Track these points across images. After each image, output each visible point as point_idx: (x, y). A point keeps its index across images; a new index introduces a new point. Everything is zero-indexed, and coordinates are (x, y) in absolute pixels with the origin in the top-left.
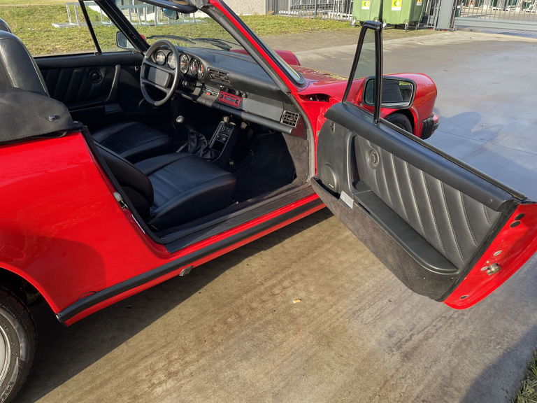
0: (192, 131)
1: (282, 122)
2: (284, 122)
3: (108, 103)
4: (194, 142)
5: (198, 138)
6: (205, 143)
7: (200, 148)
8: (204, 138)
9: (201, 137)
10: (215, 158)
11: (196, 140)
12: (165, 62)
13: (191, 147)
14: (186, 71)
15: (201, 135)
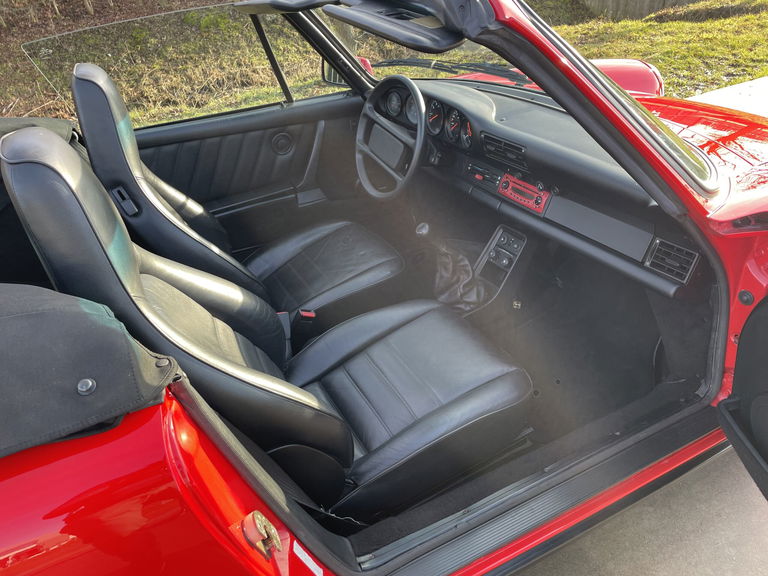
0: (444, 249)
1: (648, 264)
2: (652, 264)
3: (303, 189)
4: (446, 269)
5: (456, 262)
6: (467, 272)
7: (458, 281)
8: (467, 262)
9: (462, 260)
10: (486, 301)
11: (450, 266)
12: (401, 111)
13: (442, 277)
14: (438, 131)
15: (461, 257)
